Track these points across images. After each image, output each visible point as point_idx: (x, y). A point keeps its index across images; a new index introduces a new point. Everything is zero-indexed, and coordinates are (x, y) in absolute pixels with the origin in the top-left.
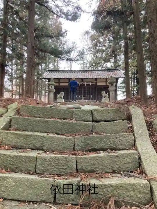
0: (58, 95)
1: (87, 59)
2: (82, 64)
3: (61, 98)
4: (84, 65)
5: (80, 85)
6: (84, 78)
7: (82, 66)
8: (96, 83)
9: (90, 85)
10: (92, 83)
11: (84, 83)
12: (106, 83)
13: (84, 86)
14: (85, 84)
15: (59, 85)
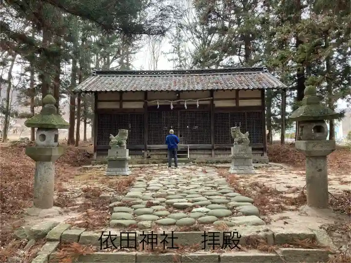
0: (112, 136)
1: (187, 50)
2: (176, 59)
3: (120, 144)
4: (180, 61)
5: (172, 107)
6: (182, 91)
7: (177, 63)
8: (212, 101)
9: (198, 106)
10: (202, 102)
11: (181, 103)
12: (237, 103)
13: (182, 110)
14: (184, 106)
15: (121, 106)
